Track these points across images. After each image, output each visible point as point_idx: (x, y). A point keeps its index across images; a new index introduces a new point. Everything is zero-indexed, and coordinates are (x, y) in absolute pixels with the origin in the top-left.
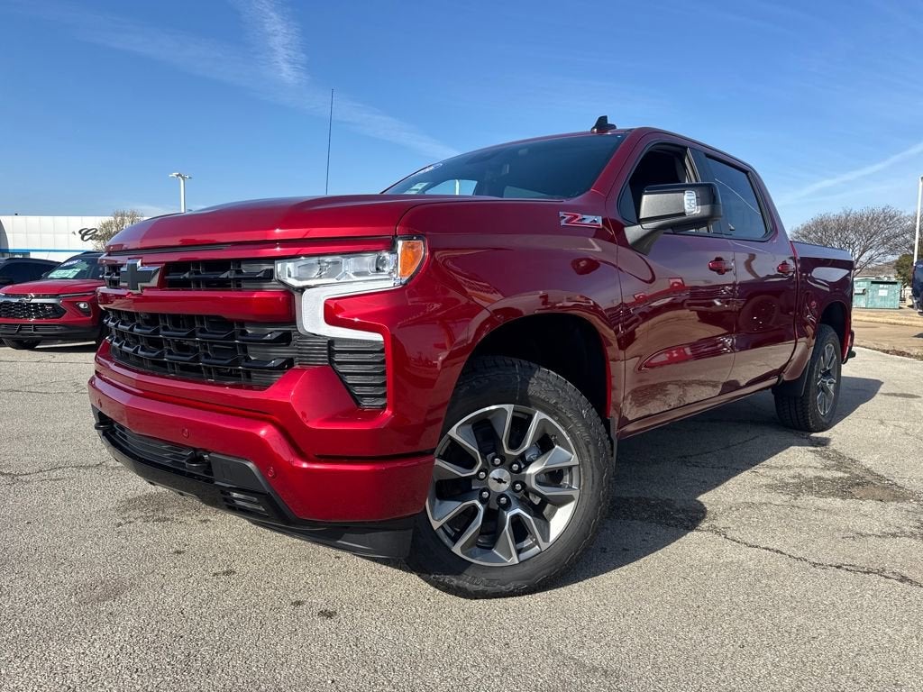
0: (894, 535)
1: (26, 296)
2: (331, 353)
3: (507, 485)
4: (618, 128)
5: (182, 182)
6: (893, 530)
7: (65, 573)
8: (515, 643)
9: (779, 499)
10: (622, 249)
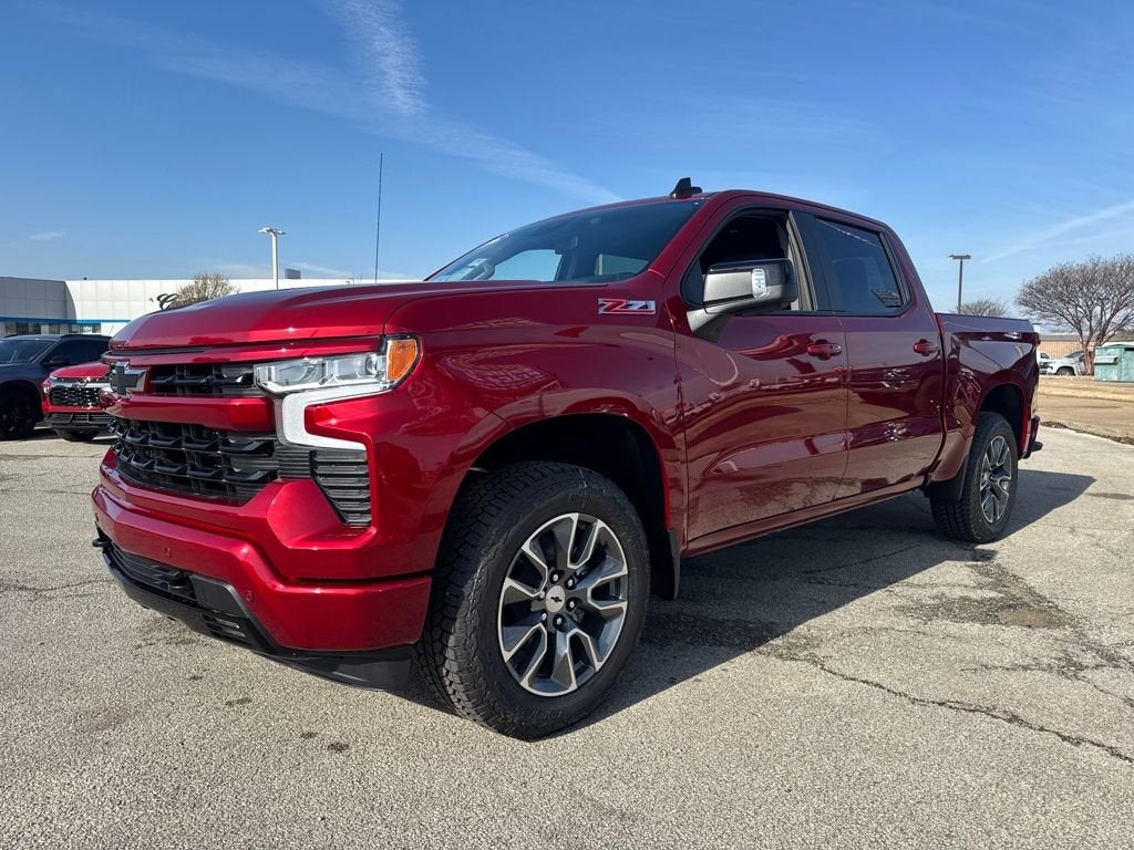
0: (1025, 668)
1: (81, 380)
2: (314, 464)
3: (561, 604)
4: (704, 191)
5: (274, 238)
6: (1028, 661)
7: (69, 699)
8: (535, 783)
9: (905, 623)
10: (682, 338)
